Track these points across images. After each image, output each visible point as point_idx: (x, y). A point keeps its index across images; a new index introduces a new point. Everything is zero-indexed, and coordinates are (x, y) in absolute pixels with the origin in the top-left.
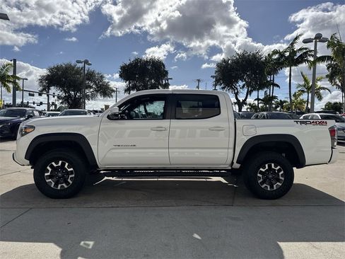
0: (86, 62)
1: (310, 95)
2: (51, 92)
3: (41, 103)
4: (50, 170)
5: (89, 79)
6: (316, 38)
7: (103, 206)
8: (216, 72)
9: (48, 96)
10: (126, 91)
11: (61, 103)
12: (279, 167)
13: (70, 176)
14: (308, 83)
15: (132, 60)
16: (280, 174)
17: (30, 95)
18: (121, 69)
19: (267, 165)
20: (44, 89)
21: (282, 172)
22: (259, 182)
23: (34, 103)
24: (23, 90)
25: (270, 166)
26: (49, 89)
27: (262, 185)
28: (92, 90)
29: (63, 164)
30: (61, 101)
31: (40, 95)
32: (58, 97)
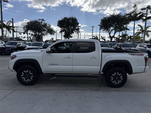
0: (43, 20)
1: (143, 34)
2: (29, 33)
3: (25, 37)
4: (23, 74)
5: (44, 27)
6: (147, 8)
7: (45, 89)
8: (101, 23)
9: (27, 34)
10: (60, 32)
11: (33, 37)
12: (120, 74)
13: (32, 76)
14: (143, 29)
15: (63, 18)
16: (121, 77)
17: (20, 34)
18: (58, 22)
19: (115, 73)
20: (25, 31)
21: (122, 76)
22: (112, 80)
23: (22, 37)
24: (17, 32)
25: (116, 74)
26: (27, 31)
27: (113, 81)
28: (46, 32)
29: (29, 72)
30: (32, 37)
31: (24, 34)
32: (32, 35)
